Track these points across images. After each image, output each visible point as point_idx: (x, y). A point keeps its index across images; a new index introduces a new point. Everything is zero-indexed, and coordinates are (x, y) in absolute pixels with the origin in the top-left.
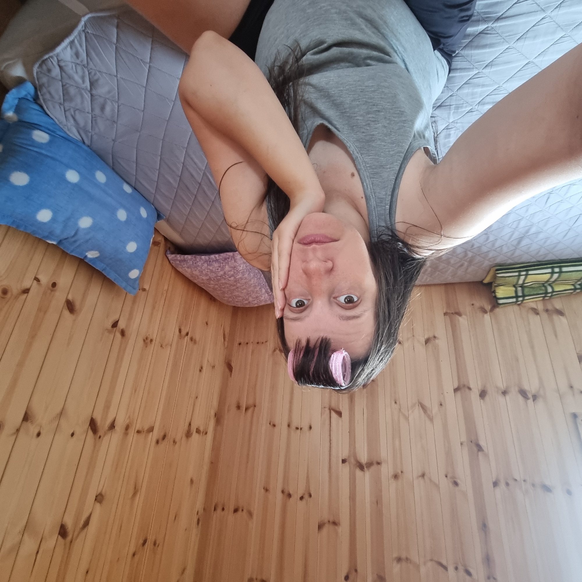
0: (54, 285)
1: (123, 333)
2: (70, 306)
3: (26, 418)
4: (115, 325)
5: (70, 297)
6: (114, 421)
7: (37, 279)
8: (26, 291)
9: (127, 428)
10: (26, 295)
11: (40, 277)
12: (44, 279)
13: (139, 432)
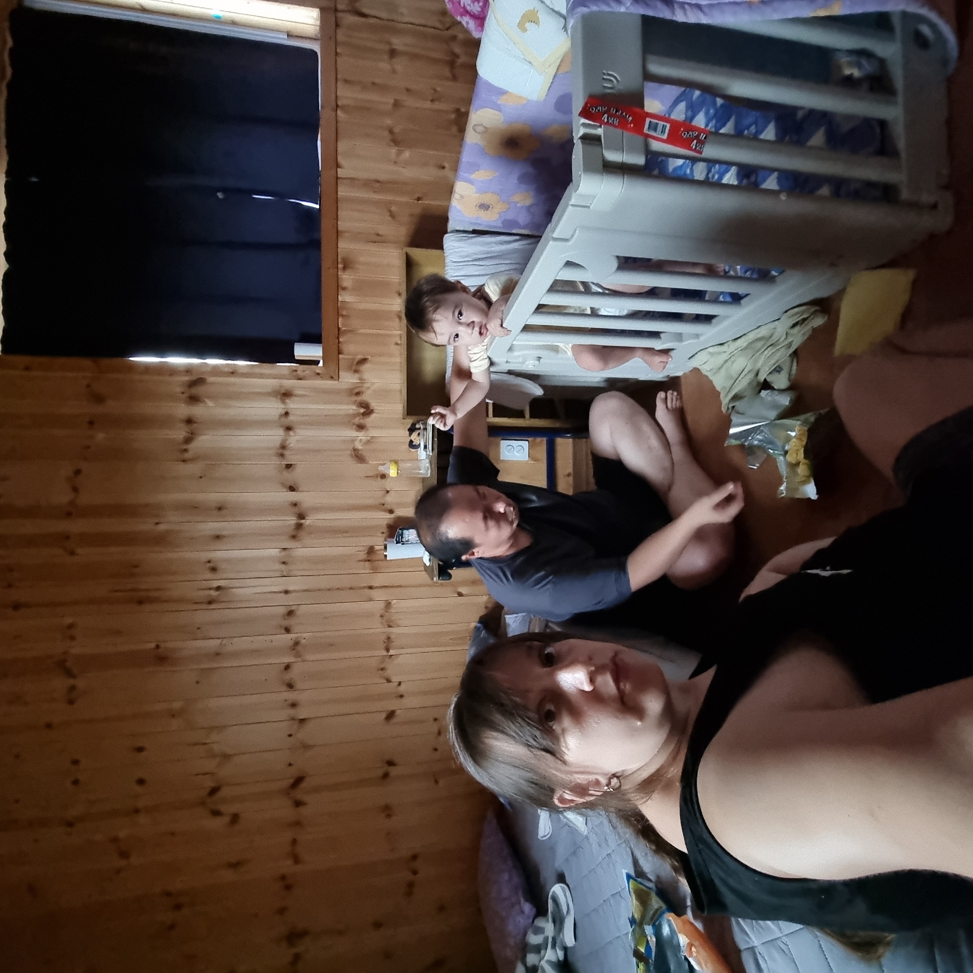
0: (401, 696)
1: (386, 776)
2: (391, 715)
3: (302, 721)
4: (391, 763)
5: (398, 712)
7: (400, 684)
8: (389, 681)
9: (298, 824)
10: (385, 681)
11: (403, 685)
12: (402, 688)
13: (294, 842)
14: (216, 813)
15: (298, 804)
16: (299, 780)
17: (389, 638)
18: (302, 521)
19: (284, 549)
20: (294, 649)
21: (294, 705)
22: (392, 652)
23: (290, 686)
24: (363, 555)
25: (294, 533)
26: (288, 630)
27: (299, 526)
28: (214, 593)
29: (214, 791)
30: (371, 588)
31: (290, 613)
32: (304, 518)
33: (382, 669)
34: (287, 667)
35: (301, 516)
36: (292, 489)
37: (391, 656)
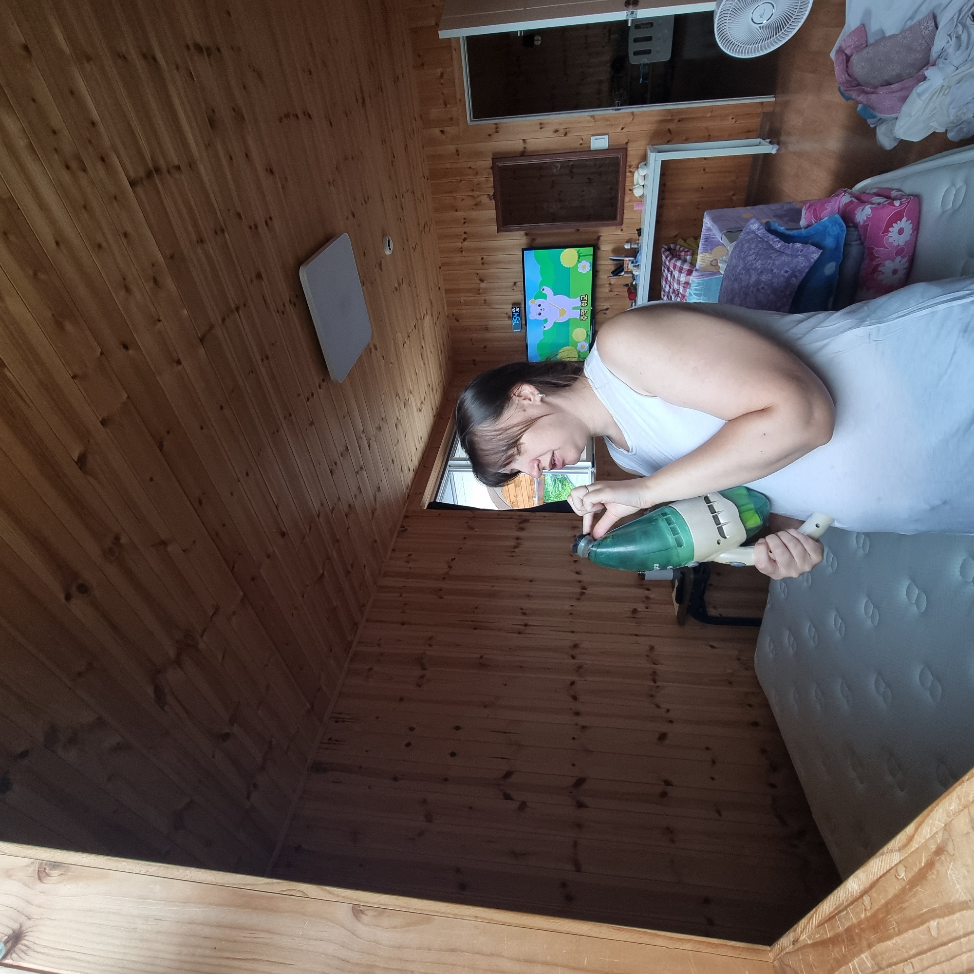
0: (671, 722)
1: (664, 794)
2: (663, 737)
3: (584, 727)
4: (667, 783)
5: (670, 735)
6: (586, 807)
7: (668, 711)
8: (658, 707)
9: (579, 826)
10: (655, 706)
11: (671, 712)
12: (671, 715)
13: (575, 844)
14: (507, 797)
15: (580, 805)
16: (580, 782)
17: (655, 673)
18: (584, 591)
19: (572, 606)
20: (578, 671)
21: (577, 714)
22: (658, 684)
23: (575, 698)
24: (629, 614)
25: (579, 597)
26: (573, 657)
27: (582, 594)
28: (522, 627)
29: (508, 774)
30: (636, 635)
31: (575, 646)
32: (586, 589)
33: (652, 696)
34: (573, 683)
35: (584, 588)
36: (578, 573)
37: (658, 687)
